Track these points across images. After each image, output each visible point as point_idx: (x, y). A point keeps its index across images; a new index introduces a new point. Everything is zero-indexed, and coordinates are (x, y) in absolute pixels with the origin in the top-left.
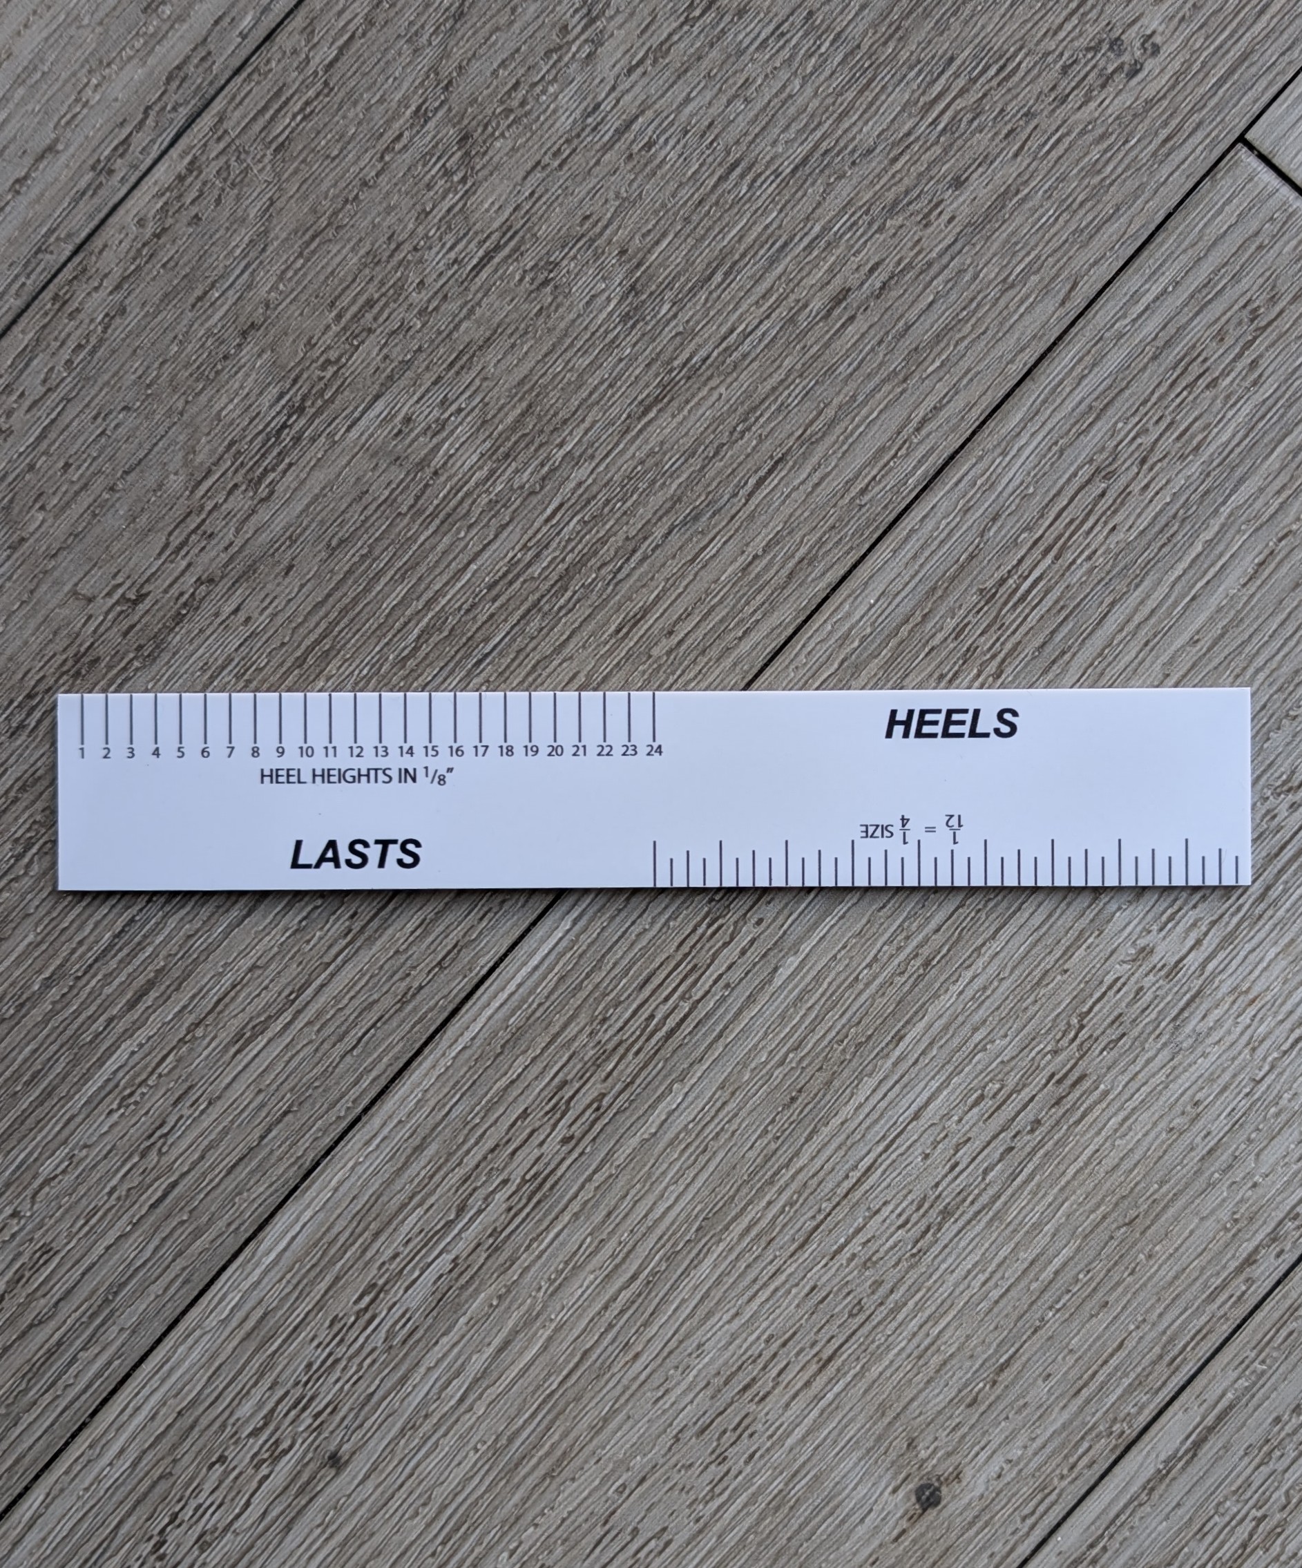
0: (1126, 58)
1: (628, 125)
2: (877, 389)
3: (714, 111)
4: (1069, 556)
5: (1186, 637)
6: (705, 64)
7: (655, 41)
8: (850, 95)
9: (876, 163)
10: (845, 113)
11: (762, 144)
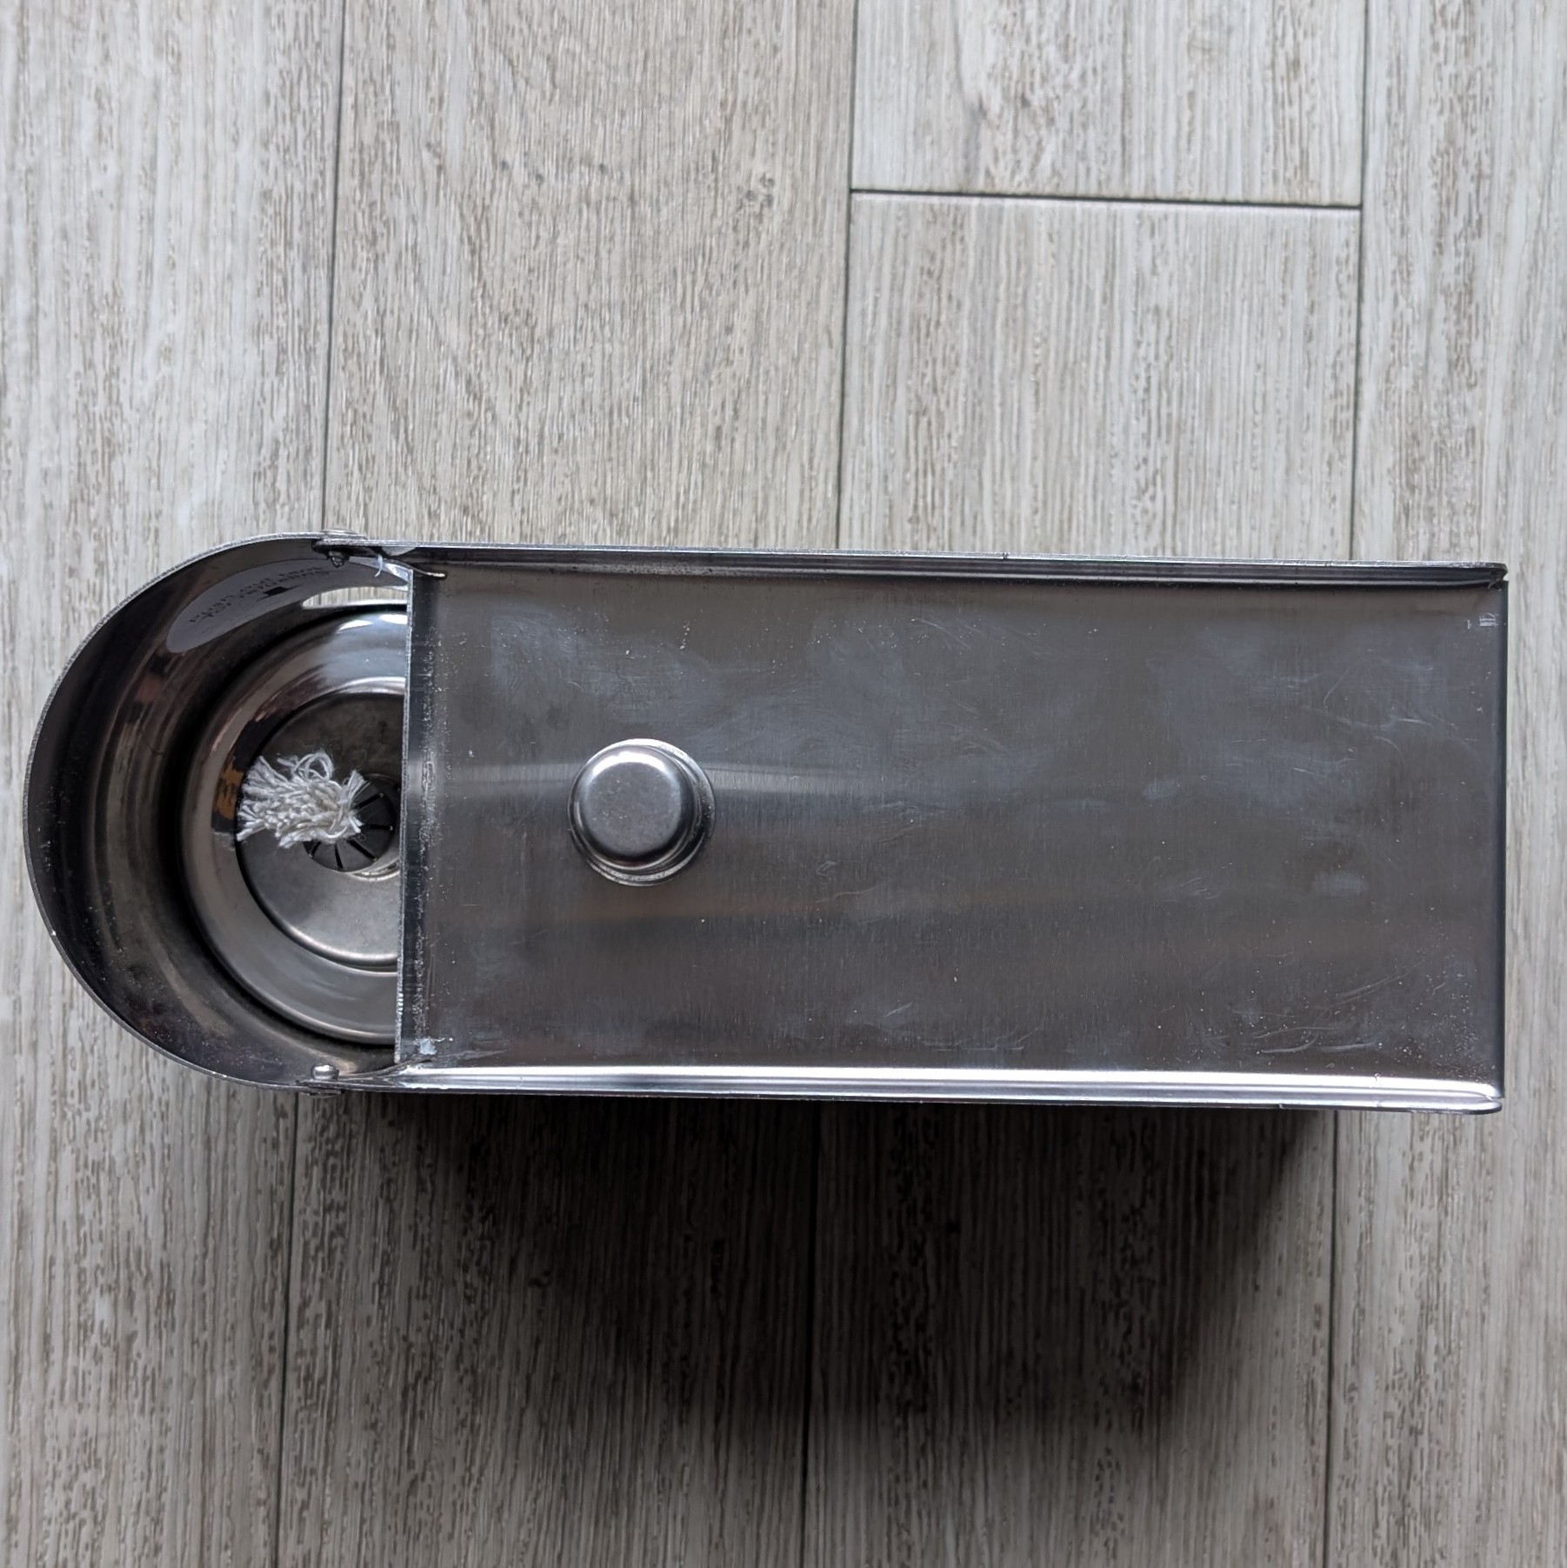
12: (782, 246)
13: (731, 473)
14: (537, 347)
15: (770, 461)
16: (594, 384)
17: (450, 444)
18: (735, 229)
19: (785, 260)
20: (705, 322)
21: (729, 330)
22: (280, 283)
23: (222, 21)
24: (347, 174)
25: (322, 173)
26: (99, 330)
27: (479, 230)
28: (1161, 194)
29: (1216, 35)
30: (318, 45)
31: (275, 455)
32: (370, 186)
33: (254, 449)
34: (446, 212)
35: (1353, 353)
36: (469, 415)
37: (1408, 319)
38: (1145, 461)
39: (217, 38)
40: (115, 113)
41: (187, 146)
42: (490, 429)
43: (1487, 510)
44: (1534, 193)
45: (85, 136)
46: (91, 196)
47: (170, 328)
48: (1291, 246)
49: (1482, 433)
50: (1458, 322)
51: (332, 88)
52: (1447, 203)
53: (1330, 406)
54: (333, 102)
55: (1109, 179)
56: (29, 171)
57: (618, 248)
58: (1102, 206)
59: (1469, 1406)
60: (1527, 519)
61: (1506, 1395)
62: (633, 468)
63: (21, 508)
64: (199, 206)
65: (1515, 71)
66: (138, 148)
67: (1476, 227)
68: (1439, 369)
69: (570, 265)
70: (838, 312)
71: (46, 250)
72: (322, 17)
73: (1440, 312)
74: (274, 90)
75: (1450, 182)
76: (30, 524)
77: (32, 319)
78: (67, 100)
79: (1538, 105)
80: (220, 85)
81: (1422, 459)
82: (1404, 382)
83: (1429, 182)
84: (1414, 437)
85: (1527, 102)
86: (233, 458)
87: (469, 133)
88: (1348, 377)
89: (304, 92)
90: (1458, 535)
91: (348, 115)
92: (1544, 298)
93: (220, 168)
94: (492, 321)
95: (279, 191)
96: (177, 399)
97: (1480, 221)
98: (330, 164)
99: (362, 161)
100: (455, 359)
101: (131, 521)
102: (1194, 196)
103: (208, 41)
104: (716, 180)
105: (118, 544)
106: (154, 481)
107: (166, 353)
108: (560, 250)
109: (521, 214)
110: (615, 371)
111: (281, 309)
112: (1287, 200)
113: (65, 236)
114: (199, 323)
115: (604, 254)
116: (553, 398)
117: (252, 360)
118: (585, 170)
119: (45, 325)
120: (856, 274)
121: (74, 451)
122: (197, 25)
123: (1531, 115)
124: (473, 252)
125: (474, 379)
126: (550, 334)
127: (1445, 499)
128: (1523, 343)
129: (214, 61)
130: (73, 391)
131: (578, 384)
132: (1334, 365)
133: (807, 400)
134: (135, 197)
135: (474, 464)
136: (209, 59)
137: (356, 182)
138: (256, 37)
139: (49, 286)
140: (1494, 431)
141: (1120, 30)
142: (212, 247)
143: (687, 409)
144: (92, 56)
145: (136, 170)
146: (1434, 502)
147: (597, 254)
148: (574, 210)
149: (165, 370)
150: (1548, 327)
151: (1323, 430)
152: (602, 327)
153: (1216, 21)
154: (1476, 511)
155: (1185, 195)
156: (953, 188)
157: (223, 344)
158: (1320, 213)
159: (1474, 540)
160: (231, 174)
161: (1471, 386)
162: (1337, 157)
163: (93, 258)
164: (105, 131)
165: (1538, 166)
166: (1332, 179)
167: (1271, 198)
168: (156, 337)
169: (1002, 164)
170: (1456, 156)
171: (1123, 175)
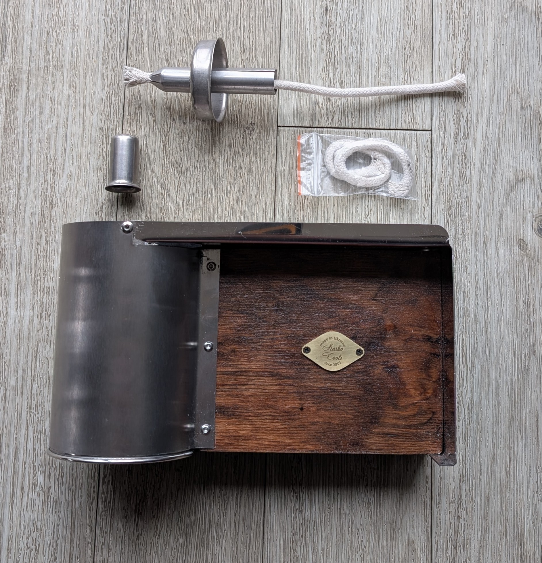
0: (251, 129)
1: (184, 200)
2: (254, 208)
3: (195, 187)
4: (305, 209)
5: (332, 206)
6: (188, 181)
7: (177, 184)
8: (214, 168)
9: (226, 175)
10: (215, 171)
11: (206, 186)
12: (257, 143)
13: (241, 211)
14: (183, 173)
15: (253, 207)
16: (200, 184)
17: (155, 203)
18: (243, 138)
19: (258, 147)
20: (234, 165)
21: (241, 168)
22: (105, 155)
23: (89, 77)
24: (126, 122)
25: (119, 122)
26: (49, 170)
27: (166, 138)
28: (371, 127)
29: (387, 79)
30: (118, 84)
31: (102, 207)
32: (133, 126)
33: (95, 205)
34: (156, 134)
35: (430, 174)
36: (162, 194)
37: (447, 163)
38: (368, 206)
39: (87, 82)
40: (56, 105)
41: (78, 114)
42: (168, 198)
43: (473, 221)
44: (484, 126)
45: (47, 112)
46: (48, 130)
47: (71, 169)
48: (410, 142)
49: (471, 198)
50: (462, 164)
51: (122, 97)
52: (458, 129)
53: (424, 190)
54: (122, 101)
55: (355, 122)
56: (29, 122)
57: (208, 143)
58: (354, 130)
59: (476, 509)
60: (485, 224)
61: (488, 505)
62: (211, 210)
63: (24, 224)
64: (81, 132)
65: (478, 89)
66: (63, 115)
67: (467, 136)
68: (457, 179)
69: (193, 149)
70: (274, 162)
71: (34, 146)
72: (119, 76)
73: (456, 162)
74: (104, 98)
75: (458, 122)
76: (26, 229)
77: (29, 167)
78: (42, 101)
79: (485, 98)
80: (88, 96)
81: (453, 206)
82: (446, 183)
83: (452, 123)
84: (450, 199)
85: (481, 98)
86: (89, 208)
87: (163, 110)
88: (429, 181)
89: (113, 98)
90: (464, 229)
91: (127, 105)
92: (488, 157)
93: (87, 121)
94: (169, 166)
95: (105, 128)
96: (72, 190)
97: (468, 134)
98: (121, 120)
99: (131, 118)
100: (158, 177)
101: (57, 228)
102: (380, 128)
103: (85, 83)
104: (237, 124)
105: (53, 235)
106: (64, 215)
107: (70, 177)
108: (190, 144)
109: (178, 134)
110: (207, 180)
111: (105, 163)
112: (409, 128)
113: (40, 142)
114: (80, 167)
115: (203, 145)
116: (187, 189)
117: (96, 179)
118: (198, 121)
119: (33, 168)
120: (280, 151)
121: (40, 207)
122: (82, 79)
123: (483, 102)
124: (164, 146)
125: (163, 183)
126: (187, 169)
127: (460, 218)
128: (482, 170)
129: (86, 89)
130: (41, 188)
131: (195, 184)
132: (425, 178)
133: (265, 188)
134: (61, 130)
135: (163, 209)
136: (85, 89)
137: (129, 125)
138: (99, 82)
139: (34, 157)
140: (474, 197)
141: (358, 79)
142: (84, 145)
143: (228, 191)
144: (50, 88)
145: (62, 121)
146: (456, 219)
147: (201, 145)
148: (194, 132)
149: (69, 181)
150: (490, 166)
151: (422, 197)
152: (203, 167)
153: (387, 75)
154: (470, 222)
155: (378, 127)
156: (308, 126)
157: (87, 174)
158: (419, 132)
159: (469, 230)
160: (91, 123)
161: (466, 184)
162: (424, 115)
163: (48, 148)
164: (53, 110)
165: (485, 117)
166: (422, 122)
167: (404, 128)
168: (66, 172)
169: (323, 118)
170: (460, 115)
171: (359, 121)
